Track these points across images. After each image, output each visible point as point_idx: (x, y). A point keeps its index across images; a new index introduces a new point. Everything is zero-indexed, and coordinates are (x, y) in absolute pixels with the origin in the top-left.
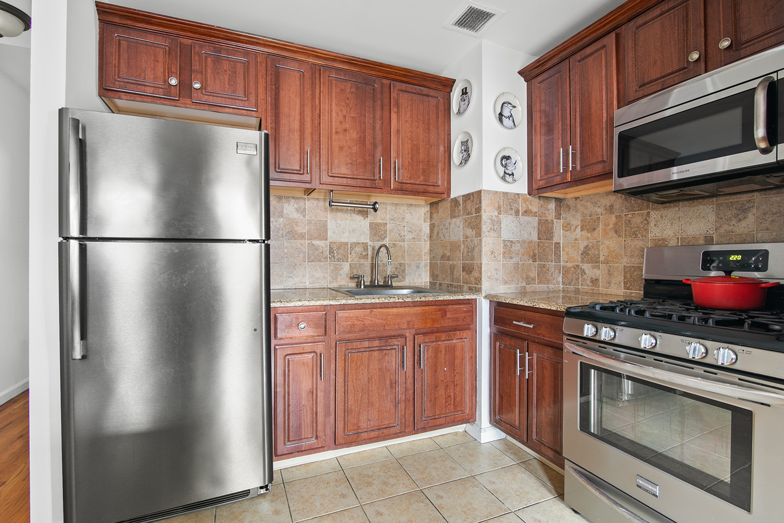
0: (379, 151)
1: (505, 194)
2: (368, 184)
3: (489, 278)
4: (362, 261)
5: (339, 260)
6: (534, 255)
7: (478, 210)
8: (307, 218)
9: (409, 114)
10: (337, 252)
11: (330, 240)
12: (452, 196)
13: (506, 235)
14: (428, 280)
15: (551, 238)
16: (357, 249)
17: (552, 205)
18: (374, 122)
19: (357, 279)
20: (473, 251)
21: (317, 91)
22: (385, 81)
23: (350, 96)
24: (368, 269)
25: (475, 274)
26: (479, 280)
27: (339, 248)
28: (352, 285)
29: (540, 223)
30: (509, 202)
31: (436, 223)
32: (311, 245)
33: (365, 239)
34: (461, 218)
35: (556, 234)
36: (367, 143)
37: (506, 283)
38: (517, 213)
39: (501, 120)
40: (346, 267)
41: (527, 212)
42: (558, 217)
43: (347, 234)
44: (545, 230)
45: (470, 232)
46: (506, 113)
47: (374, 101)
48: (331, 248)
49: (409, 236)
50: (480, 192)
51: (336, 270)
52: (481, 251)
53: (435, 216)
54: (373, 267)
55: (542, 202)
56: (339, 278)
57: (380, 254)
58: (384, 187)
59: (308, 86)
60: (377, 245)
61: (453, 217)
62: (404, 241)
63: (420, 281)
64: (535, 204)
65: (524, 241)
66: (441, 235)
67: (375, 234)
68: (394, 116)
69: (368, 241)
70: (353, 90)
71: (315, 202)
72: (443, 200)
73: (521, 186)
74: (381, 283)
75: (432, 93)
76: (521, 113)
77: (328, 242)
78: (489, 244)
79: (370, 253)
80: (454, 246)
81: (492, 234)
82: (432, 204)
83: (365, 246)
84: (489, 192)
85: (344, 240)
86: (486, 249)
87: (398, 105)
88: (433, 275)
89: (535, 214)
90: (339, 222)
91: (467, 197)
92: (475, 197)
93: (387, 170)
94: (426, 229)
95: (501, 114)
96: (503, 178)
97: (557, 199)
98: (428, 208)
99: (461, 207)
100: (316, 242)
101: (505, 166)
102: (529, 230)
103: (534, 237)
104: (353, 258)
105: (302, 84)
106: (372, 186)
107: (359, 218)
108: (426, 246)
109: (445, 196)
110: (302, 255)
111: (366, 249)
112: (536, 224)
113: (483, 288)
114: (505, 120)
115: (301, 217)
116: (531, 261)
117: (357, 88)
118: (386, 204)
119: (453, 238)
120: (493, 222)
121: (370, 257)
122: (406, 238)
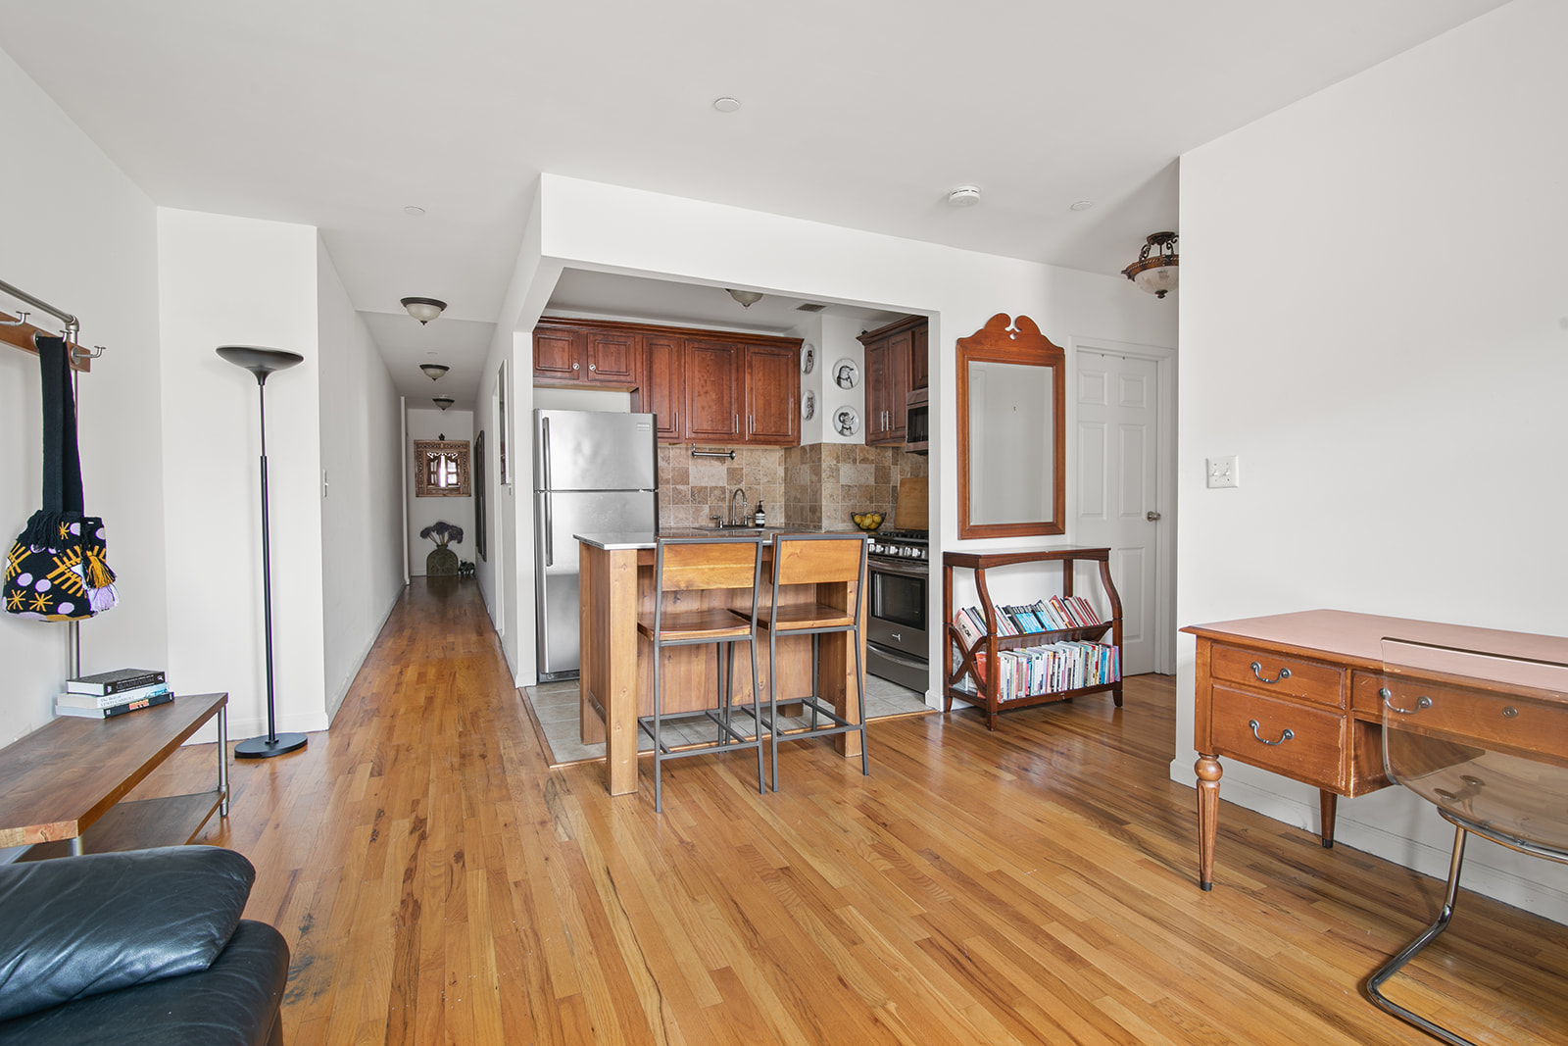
0: (734, 408)
1: (843, 445)
2: (726, 436)
3: (829, 517)
4: (720, 504)
5: (699, 503)
6: (872, 497)
7: (820, 459)
8: (671, 465)
9: (761, 374)
10: (699, 495)
11: (691, 485)
12: (802, 444)
13: (843, 481)
14: (783, 521)
15: (888, 482)
16: (715, 492)
17: (889, 453)
18: (731, 383)
19: (716, 519)
20: (816, 495)
21: (683, 361)
22: (740, 346)
23: (710, 363)
24: (726, 511)
25: (818, 514)
26: (820, 519)
27: (699, 492)
28: (712, 525)
29: (877, 469)
30: (847, 453)
31: (790, 468)
32: (675, 489)
33: (723, 483)
34: (808, 465)
35: (893, 479)
36: (725, 401)
37: (844, 521)
38: (855, 461)
39: (839, 384)
40: (706, 509)
41: (864, 460)
42: (895, 463)
43: (706, 479)
44: (882, 475)
45: (815, 478)
46: (844, 376)
47: (730, 365)
48: (692, 492)
49: (764, 480)
50: (820, 444)
51: (697, 511)
52: (821, 495)
53: (788, 460)
54: (730, 509)
55: (879, 451)
56: (700, 519)
57: (737, 497)
58: (740, 439)
59: (675, 357)
60: (735, 488)
61: (802, 463)
62: (759, 484)
63: (775, 521)
64: (872, 454)
65: (861, 486)
66: (794, 479)
67: (732, 479)
68: (747, 377)
69: (725, 485)
70: (712, 357)
71: (678, 451)
72: (794, 447)
73: (858, 438)
74: (738, 524)
75: (782, 352)
76: (858, 374)
77: (690, 486)
78: (828, 488)
79: (727, 496)
80: (804, 489)
81: (831, 480)
82: (786, 449)
83: (723, 489)
84: (828, 444)
85: (704, 485)
86: (825, 493)
87: (751, 366)
88: (788, 517)
89: (872, 462)
90: (699, 467)
91: (812, 447)
92: (816, 448)
93: (742, 423)
94: (781, 472)
95: (839, 378)
96: (841, 433)
97: (893, 448)
98: (782, 452)
99: (808, 455)
100: (679, 487)
101: (843, 422)
102: (867, 475)
103: (872, 481)
104: (712, 501)
105: (670, 358)
106: (729, 438)
107: (717, 464)
108: (780, 489)
109: (795, 444)
110: (667, 498)
111: (724, 493)
112: (873, 470)
113: (823, 524)
114: (843, 382)
115: (666, 465)
116: (868, 503)
117: (716, 356)
118: (742, 450)
119: (802, 483)
120: (832, 470)
121: (727, 499)
122: (761, 482)
